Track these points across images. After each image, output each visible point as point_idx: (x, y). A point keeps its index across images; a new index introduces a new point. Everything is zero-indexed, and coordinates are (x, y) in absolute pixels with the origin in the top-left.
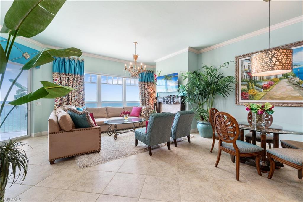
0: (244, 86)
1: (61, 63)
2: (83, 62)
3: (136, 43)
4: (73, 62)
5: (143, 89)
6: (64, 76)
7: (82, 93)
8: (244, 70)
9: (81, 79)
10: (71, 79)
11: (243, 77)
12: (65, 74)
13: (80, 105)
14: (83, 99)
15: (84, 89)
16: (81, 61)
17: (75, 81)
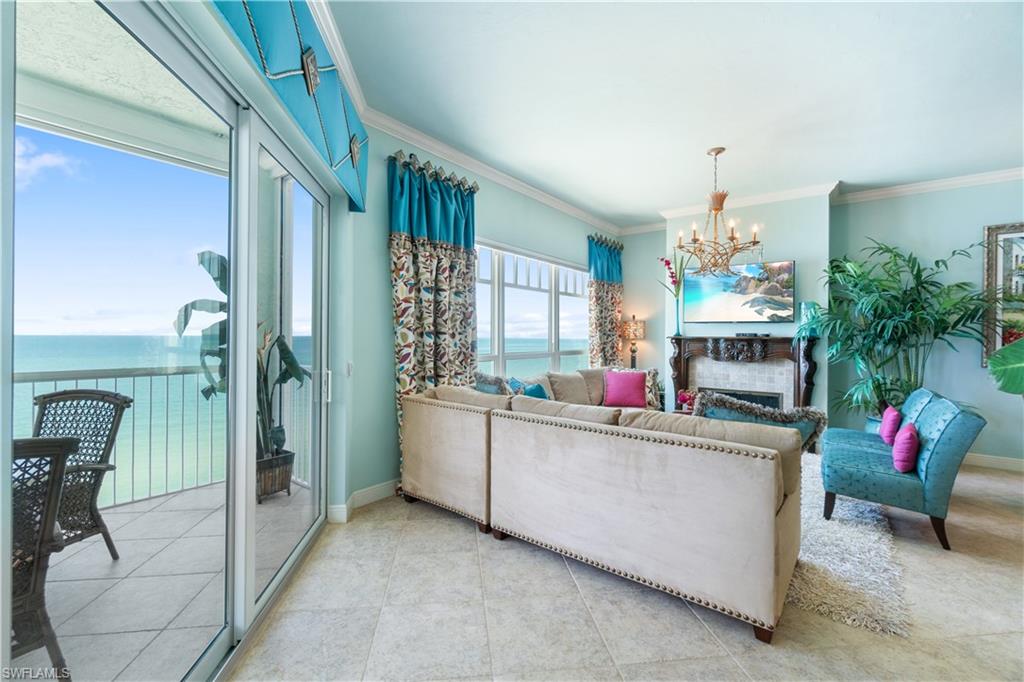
0: (1015, 312)
3: (720, 151)
6: (428, 251)
8: (1014, 268)
9: (468, 265)
11: (1010, 288)
12: (431, 241)
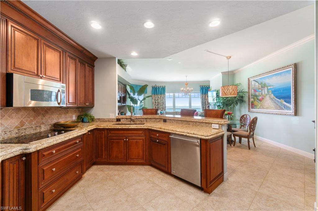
1: (155, 90)
2: (165, 87)
3: (186, 76)
4: (160, 88)
5: (204, 99)
6: (156, 96)
7: (164, 104)
9: (164, 96)
10: (159, 97)
12: (157, 95)
13: (164, 110)
14: (165, 107)
15: (165, 102)
16: (164, 87)
17: (161, 98)
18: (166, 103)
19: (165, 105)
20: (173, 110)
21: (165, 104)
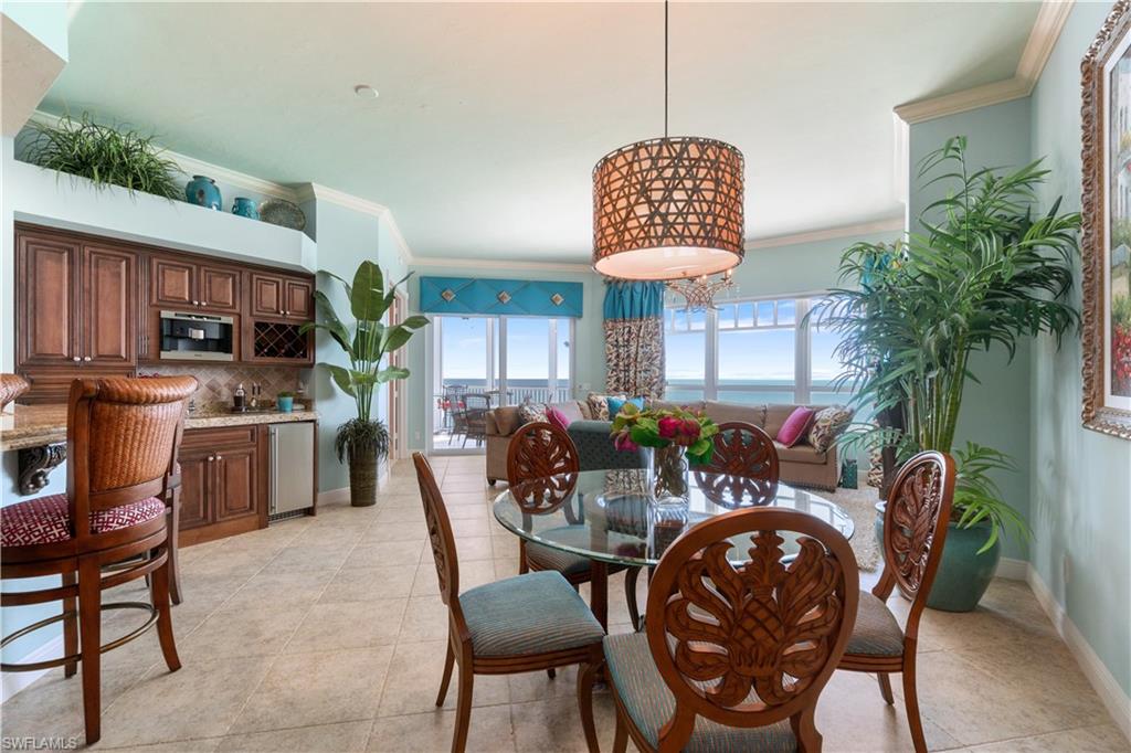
6: (620, 325)
7: (657, 362)
9: (657, 326)
10: (634, 329)
12: (624, 320)
14: (662, 379)
15: (663, 354)
17: (642, 334)
18: (667, 356)
19: (662, 368)
20: (702, 392)
21: (662, 363)
